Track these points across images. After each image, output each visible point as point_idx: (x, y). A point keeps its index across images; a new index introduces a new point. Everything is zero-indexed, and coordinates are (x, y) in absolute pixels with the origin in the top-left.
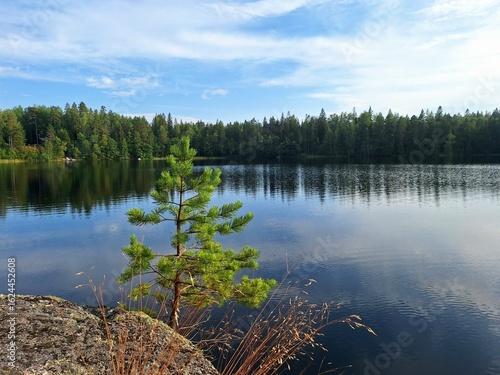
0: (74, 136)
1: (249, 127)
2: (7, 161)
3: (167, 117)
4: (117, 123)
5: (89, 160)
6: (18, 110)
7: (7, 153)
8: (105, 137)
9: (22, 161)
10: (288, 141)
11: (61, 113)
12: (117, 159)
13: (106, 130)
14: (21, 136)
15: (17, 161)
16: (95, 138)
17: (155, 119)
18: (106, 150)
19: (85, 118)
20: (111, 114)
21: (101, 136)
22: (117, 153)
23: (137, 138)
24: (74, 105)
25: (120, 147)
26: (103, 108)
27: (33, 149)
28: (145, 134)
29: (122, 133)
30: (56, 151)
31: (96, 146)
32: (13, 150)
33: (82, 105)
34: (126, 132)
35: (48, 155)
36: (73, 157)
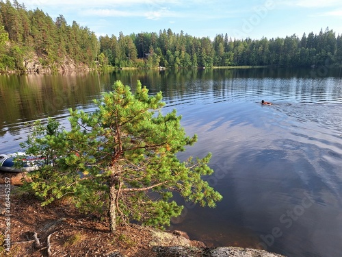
0: (164, 52)
1: (289, 42)
2: (128, 68)
3: (224, 36)
4: (191, 42)
5: (173, 68)
6: (133, 36)
7: (128, 63)
8: (183, 52)
9: (136, 68)
11: (156, 37)
12: (190, 68)
13: (184, 47)
14: (135, 52)
15: (133, 68)
16: (177, 53)
17: (216, 39)
18: (183, 62)
19: (171, 39)
20: (187, 36)
21: (180, 52)
22: (190, 63)
23: (204, 53)
24: (165, 31)
25: (192, 59)
26: (182, 32)
27: (141, 61)
28: (209, 50)
29: (193, 49)
30: (155, 62)
31: (177, 59)
32: (131, 61)
33: (169, 31)
34: (196, 48)
35: (150, 65)
36: (164, 66)
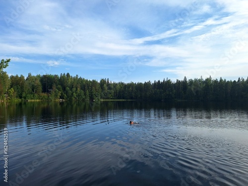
0: (64, 89)
1: (147, 85)
2: (33, 100)
3: (107, 79)
4: (84, 83)
5: (71, 100)
6: (39, 76)
7: (33, 96)
8: (79, 89)
9: (40, 100)
10: (167, 92)
11: (58, 78)
12: (84, 100)
13: (79, 86)
14: (40, 88)
15: (38, 100)
16: (74, 89)
17: (101, 81)
18: (79, 96)
19: (70, 80)
20: (80, 78)
21: (77, 89)
22: (84, 97)
23: (94, 90)
24: (64, 74)
25: (85, 94)
26: (77, 75)
27: (45, 95)
28: (97, 88)
29: (86, 87)
30: (56, 96)
31: (74, 93)
32: (36, 95)
33: (68, 74)
34: (88, 87)
35: (52, 98)
36: (63, 99)
